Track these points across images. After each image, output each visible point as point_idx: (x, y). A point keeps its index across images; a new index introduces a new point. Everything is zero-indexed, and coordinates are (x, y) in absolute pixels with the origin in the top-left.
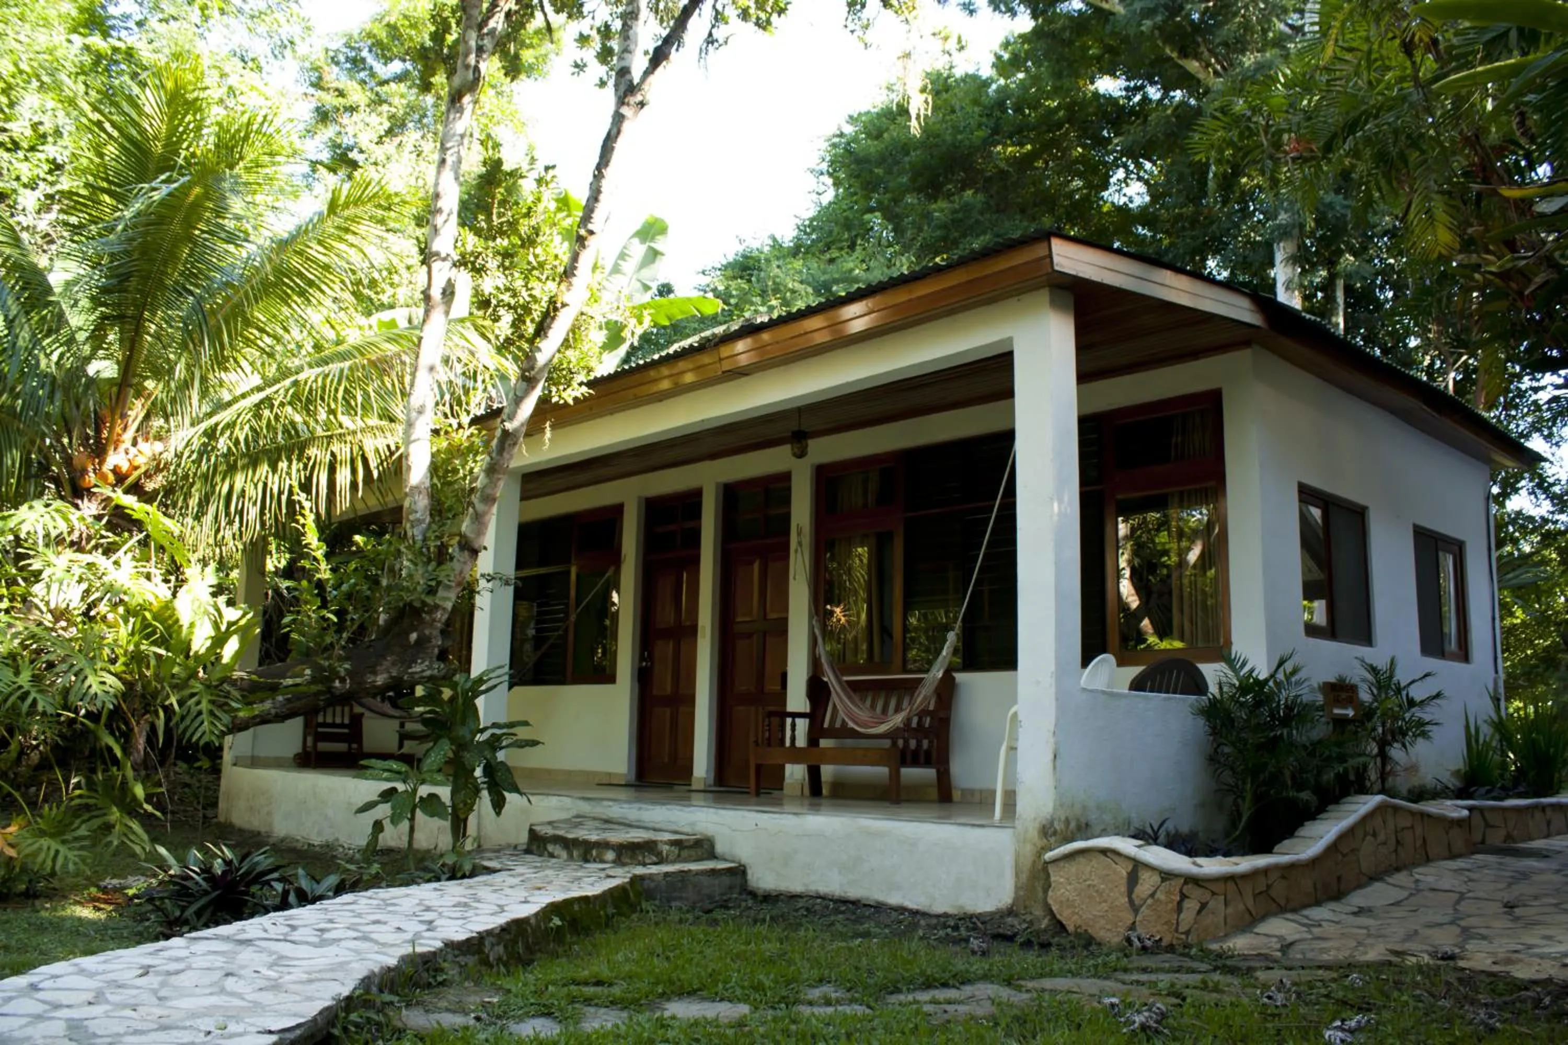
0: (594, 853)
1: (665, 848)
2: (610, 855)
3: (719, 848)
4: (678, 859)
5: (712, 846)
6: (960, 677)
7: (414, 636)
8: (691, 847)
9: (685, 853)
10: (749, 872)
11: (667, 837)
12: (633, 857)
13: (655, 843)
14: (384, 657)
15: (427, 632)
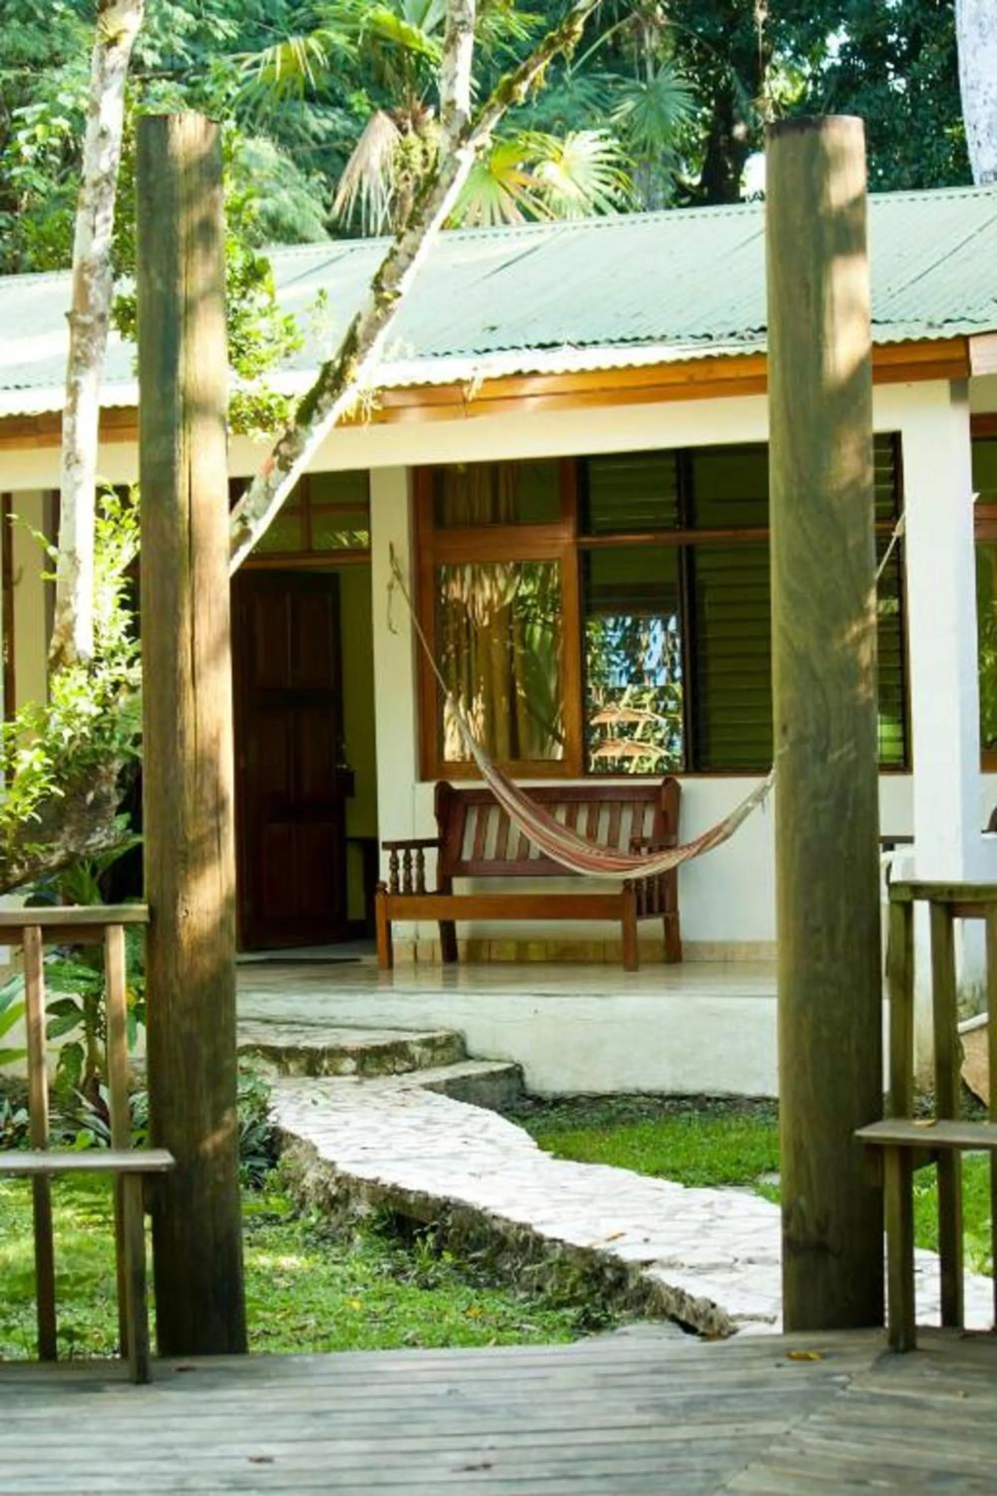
0: (326, 1063)
1: (416, 1050)
2: (349, 1065)
3: (473, 1047)
4: (433, 1064)
5: (463, 1044)
6: (685, 783)
7: (90, 797)
8: (443, 1047)
9: (438, 1055)
10: (526, 1070)
11: (416, 1037)
12: (380, 1065)
13: (404, 1044)
14: (61, 828)
15: (104, 789)
